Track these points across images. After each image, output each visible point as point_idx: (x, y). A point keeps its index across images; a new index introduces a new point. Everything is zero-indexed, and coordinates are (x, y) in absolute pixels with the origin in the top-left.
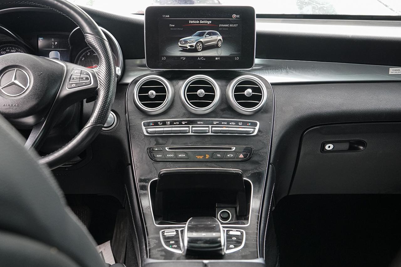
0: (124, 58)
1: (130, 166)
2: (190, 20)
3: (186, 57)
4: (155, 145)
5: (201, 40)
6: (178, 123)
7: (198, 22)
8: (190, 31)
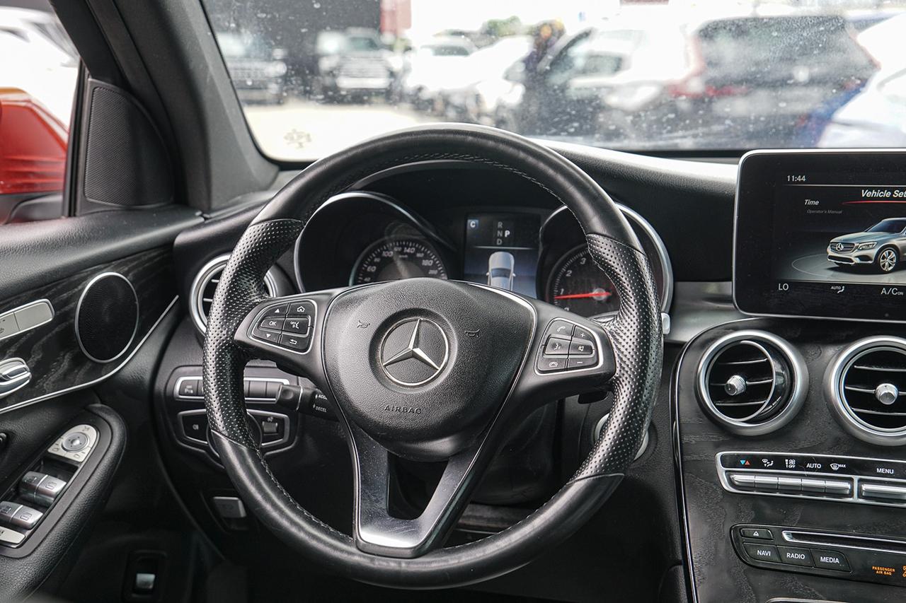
0: (677, 278)
1: (681, 569)
2: (865, 189)
3: (848, 286)
4: (754, 521)
5: (895, 242)
6: (818, 466)
7: (888, 194)
8: (863, 217)
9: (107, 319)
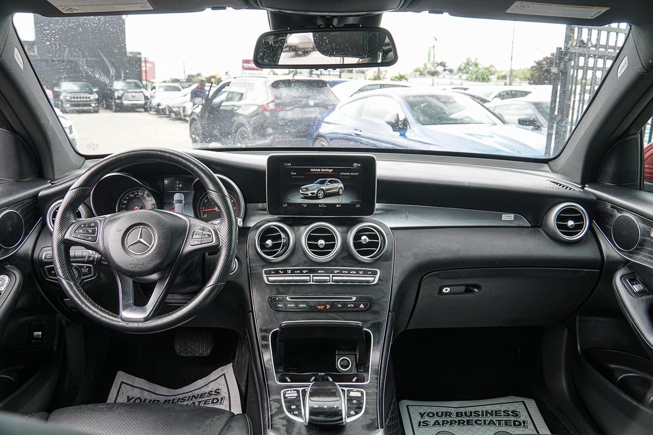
0: (246, 203)
1: (251, 313)
2: (312, 168)
3: (308, 204)
4: (276, 294)
5: (323, 188)
6: (299, 272)
7: (319, 170)
8: (312, 178)
9: (10, 229)
